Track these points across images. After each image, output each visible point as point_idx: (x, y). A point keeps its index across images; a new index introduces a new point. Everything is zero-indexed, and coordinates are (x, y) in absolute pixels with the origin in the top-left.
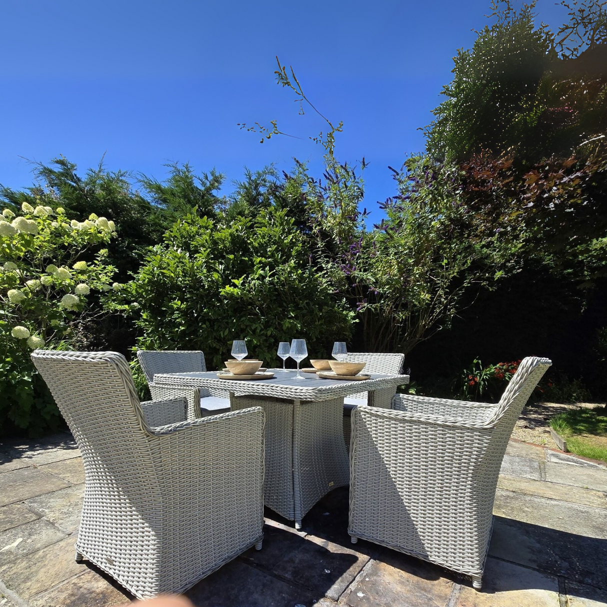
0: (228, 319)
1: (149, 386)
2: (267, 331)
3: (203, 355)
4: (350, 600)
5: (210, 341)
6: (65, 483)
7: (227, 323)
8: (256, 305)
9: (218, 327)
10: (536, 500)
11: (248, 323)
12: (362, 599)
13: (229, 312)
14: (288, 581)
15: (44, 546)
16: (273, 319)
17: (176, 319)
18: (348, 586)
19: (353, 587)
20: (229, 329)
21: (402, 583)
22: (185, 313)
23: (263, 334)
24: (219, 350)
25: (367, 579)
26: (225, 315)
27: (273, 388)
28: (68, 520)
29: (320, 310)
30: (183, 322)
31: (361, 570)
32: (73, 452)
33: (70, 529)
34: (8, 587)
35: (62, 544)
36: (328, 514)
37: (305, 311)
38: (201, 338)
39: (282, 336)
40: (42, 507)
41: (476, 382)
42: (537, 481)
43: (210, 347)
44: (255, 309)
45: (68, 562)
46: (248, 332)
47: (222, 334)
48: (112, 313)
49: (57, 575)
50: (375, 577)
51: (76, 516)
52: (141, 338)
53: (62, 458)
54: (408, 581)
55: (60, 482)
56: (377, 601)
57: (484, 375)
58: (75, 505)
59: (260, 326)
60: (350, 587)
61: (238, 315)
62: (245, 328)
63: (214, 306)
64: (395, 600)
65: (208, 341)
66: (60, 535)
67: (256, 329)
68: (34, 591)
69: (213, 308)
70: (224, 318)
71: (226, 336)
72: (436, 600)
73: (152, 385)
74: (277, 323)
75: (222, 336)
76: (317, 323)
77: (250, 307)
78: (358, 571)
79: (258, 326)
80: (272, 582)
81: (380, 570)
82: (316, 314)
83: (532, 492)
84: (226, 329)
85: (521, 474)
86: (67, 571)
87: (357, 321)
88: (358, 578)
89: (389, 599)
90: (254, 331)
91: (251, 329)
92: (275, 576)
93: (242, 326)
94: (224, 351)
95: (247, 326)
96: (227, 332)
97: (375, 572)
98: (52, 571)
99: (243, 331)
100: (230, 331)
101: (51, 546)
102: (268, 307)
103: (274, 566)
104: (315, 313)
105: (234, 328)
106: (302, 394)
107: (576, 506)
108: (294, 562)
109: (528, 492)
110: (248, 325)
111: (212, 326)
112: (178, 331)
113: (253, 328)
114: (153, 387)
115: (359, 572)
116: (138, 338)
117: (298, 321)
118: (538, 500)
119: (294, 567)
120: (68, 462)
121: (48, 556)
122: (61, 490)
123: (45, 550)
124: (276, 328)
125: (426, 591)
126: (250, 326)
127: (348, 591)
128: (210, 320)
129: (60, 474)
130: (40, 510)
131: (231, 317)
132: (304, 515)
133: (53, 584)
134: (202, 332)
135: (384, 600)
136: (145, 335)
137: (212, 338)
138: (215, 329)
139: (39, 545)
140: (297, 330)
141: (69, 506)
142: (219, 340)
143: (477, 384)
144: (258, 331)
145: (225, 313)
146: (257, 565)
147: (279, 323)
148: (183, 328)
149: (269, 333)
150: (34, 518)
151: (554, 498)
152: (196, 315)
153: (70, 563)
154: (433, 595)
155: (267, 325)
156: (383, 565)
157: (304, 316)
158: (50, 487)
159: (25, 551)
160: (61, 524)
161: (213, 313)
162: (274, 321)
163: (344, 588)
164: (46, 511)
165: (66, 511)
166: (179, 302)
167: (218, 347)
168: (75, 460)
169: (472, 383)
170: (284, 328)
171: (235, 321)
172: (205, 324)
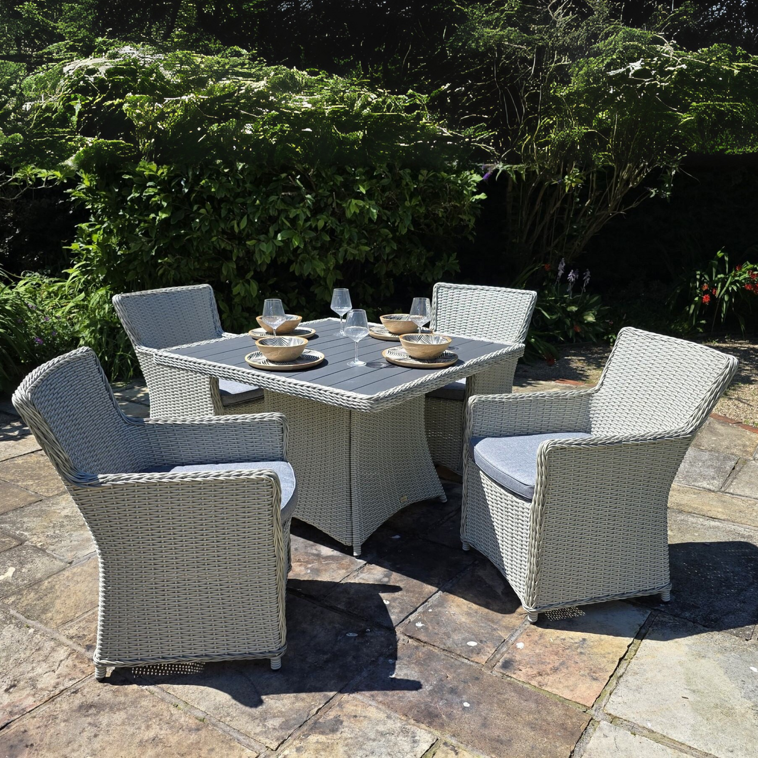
0: (244, 197)
1: (136, 351)
2: (318, 220)
3: (212, 291)
4: (406, 630)
5: (214, 239)
6: (32, 496)
7: (244, 204)
8: (294, 169)
9: (229, 213)
10: (691, 519)
11: (281, 206)
12: (419, 629)
13: (246, 186)
14: (341, 612)
15: (46, 576)
16: (327, 197)
17: (150, 197)
18: (407, 617)
19: (412, 618)
20: (248, 216)
21: (468, 614)
22: (165, 186)
23: (310, 228)
24: (231, 252)
25: (430, 610)
26: (239, 190)
27: (321, 392)
28: (60, 545)
29: (414, 177)
30: (165, 204)
31: (426, 601)
32: (18, 444)
33: (69, 556)
34: (28, 617)
35: (67, 573)
36: (398, 537)
37: (385, 182)
38: (199, 233)
39: (344, 230)
40: (18, 529)
41: (712, 297)
42: (713, 491)
43: (215, 248)
44: (294, 177)
45: (83, 593)
46: (283, 222)
47: (236, 226)
48: (31, 186)
49: (77, 606)
50: (439, 609)
51: (69, 541)
52: (84, 226)
53: (7, 455)
54: (476, 612)
55: (24, 494)
56: (436, 631)
57: (731, 283)
58: (61, 527)
59: (305, 213)
60: (410, 617)
61: (264, 189)
62: (276, 214)
63: (219, 173)
64: (455, 630)
65: (210, 239)
66: (58, 564)
67: (297, 217)
68: (59, 621)
69: (217, 178)
70: (237, 195)
71: (244, 230)
72: (501, 631)
73: (140, 350)
74: (334, 205)
75: (236, 230)
76: (407, 204)
77: (283, 175)
78: (421, 602)
79: (299, 212)
80: (322, 613)
81: (447, 601)
82: (407, 184)
83: (693, 508)
84: (242, 218)
85: (695, 480)
86: (87, 602)
87: (483, 196)
88: (420, 610)
89: (449, 629)
90: (294, 221)
91: (287, 218)
92: (327, 607)
93: (271, 211)
94: (241, 255)
95: (280, 212)
96: (244, 223)
97: (441, 603)
98: (70, 602)
99: (273, 220)
100: (250, 222)
101: (55, 576)
102: (318, 175)
103: (325, 596)
104: (404, 183)
105: (258, 215)
106: (355, 403)
107: (740, 529)
108: (348, 593)
109: (687, 509)
110: (282, 210)
111: (217, 210)
112: (154, 219)
113: (291, 216)
114: (142, 353)
115: (423, 603)
116: (79, 225)
117: (373, 202)
118: (694, 520)
119: (349, 598)
120: (20, 461)
121: (57, 587)
122: (30, 504)
123: (50, 580)
124: (333, 214)
125: (493, 622)
126: (286, 211)
127: (406, 621)
128: (211, 198)
129: (18, 481)
130: (18, 532)
131: (250, 194)
132: (364, 540)
133: (77, 615)
134: (200, 222)
135: (443, 630)
136: (92, 219)
137: (218, 231)
138: (223, 216)
139: (39, 575)
140: (370, 220)
141: (54, 527)
142: (231, 236)
143: (716, 302)
144: (301, 222)
145: (239, 186)
146: (306, 595)
147: (337, 204)
148: (164, 216)
149: (321, 224)
150: (15, 543)
151: (719, 516)
152: (186, 190)
153: (87, 594)
154: (500, 625)
155: (316, 210)
156: (451, 597)
157: (384, 189)
158: (14, 501)
159: (25, 582)
160: (54, 550)
161: (217, 187)
162: (330, 200)
163: (402, 618)
164: (26, 533)
165: (52, 533)
166: (154, 166)
167: (229, 248)
168: (28, 458)
169: (706, 299)
170: (349, 215)
171: (258, 202)
172: (205, 208)
